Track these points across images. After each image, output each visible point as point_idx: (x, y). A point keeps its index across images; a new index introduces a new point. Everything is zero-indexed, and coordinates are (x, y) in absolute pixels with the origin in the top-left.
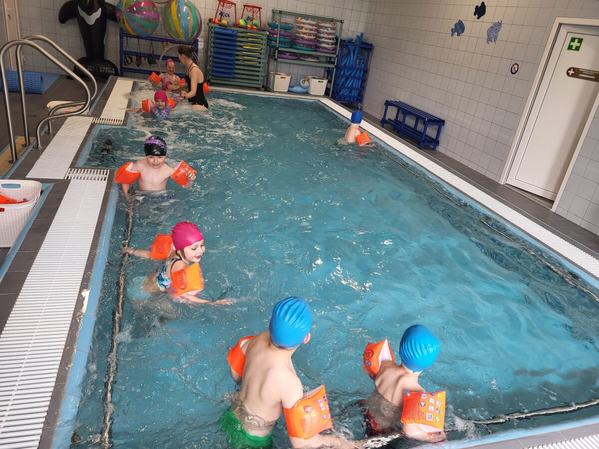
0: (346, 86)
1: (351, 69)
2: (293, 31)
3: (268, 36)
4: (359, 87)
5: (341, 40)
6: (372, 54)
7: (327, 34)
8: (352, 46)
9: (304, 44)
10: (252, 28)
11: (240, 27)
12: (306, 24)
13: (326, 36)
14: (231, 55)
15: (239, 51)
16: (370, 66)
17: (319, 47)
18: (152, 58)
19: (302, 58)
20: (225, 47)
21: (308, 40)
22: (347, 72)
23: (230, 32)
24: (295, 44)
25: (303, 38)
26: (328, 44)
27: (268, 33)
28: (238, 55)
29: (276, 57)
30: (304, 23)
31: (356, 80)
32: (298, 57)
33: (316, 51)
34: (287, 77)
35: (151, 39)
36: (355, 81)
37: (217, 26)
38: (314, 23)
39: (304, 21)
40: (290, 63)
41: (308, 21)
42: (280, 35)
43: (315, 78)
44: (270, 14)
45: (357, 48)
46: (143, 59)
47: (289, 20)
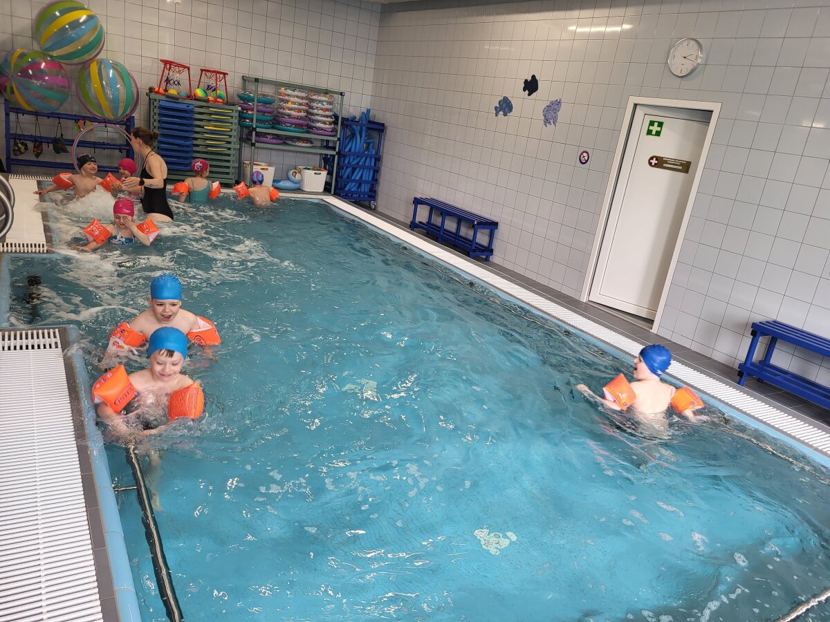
0: (353, 178)
1: (358, 156)
2: (275, 105)
3: (240, 112)
4: (370, 179)
5: (342, 118)
6: (385, 136)
7: (322, 109)
8: (357, 126)
9: (292, 124)
10: (215, 101)
11: (197, 99)
12: (294, 96)
13: (321, 112)
14: (186, 138)
15: (198, 133)
16: (383, 152)
17: (311, 127)
18: (60, 145)
19: (289, 142)
20: (177, 127)
21: (297, 118)
22: (353, 160)
23: (184, 107)
24: (279, 123)
25: (289, 115)
26: (324, 123)
27: (240, 108)
28: (196, 139)
29: (253, 141)
30: (289, 95)
31: (365, 170)
32: (284, 140)
33: (308, 132)
34: (270, 168)
35: (59, 116)
36: (365, 173)
37: (163, 98)
38: (304, 95)
39: (289, 92)
40: (271, 149)
41: (296, 93)
42: (258, 111)
43: (309, 169)
44: (238, 82)
45: (364, 128)
46: (44, 146)
47: (268, 90)
